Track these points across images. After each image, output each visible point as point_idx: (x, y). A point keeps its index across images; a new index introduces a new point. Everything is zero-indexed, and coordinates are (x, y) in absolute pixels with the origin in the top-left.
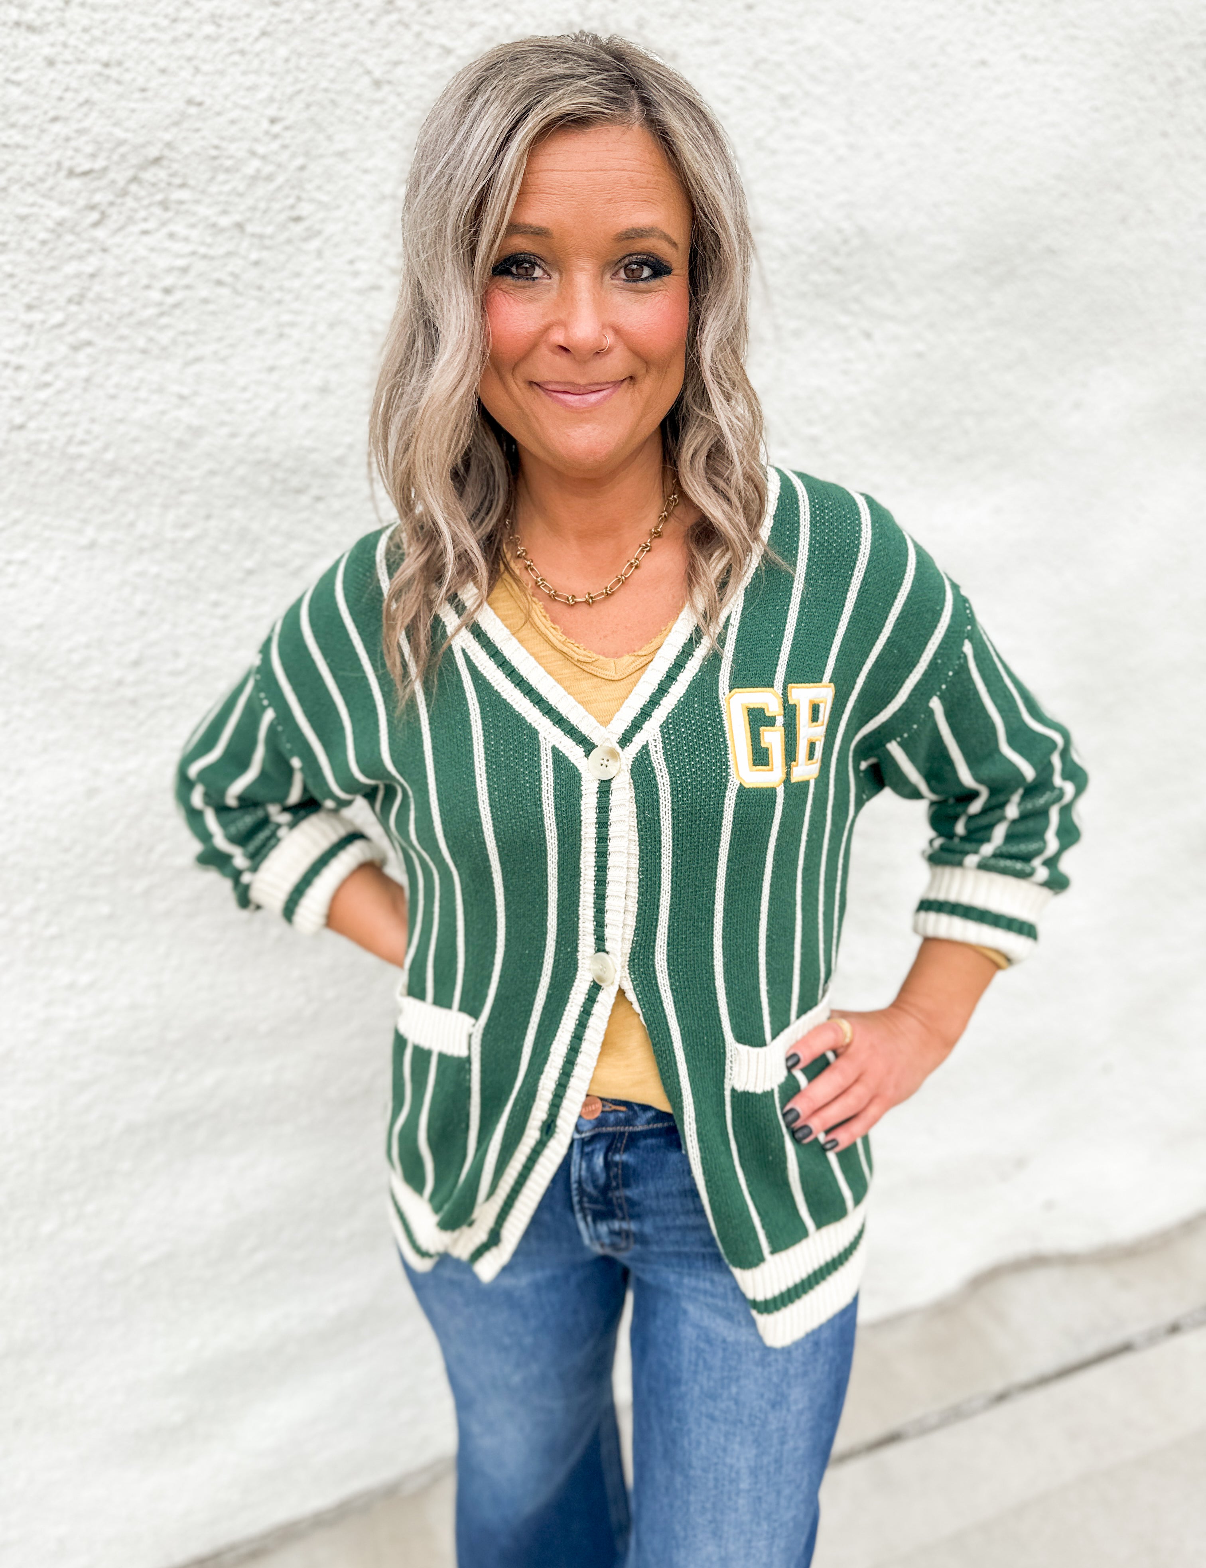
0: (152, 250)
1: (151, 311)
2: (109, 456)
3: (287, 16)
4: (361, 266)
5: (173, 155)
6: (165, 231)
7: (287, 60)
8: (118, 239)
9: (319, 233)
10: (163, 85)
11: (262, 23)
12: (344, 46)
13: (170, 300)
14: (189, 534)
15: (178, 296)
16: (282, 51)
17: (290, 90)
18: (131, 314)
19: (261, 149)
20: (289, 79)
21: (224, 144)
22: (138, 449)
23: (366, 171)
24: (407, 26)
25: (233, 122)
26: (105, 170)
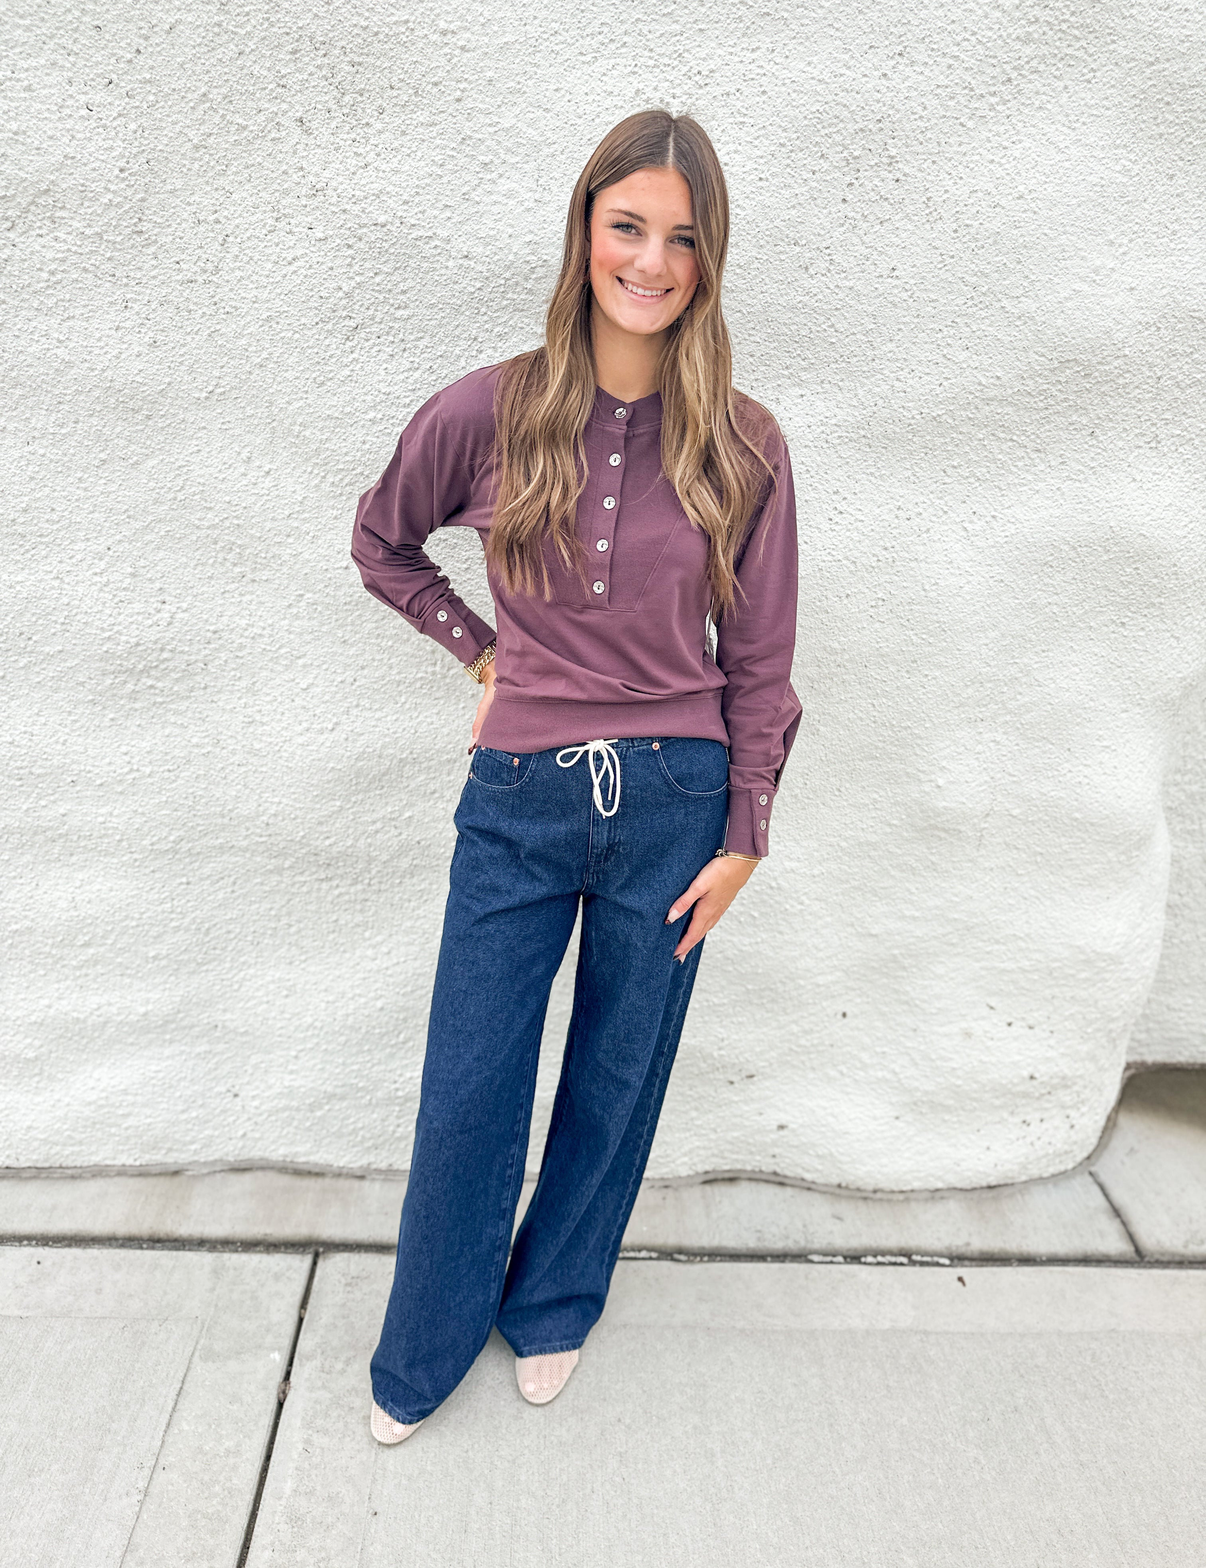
0: (44, 247)
1: (42, 285)
2: (14, 374)
3: (138, 104)
4: (183, 266)
5: (56, 189)
6: (52, 235)
7: (135, 132)
8: (22, 239)
9: (156, 242)
10: (51, 146)
11: (120, 108)
12: (175, 123)
13: (53, 279)
14: (63, 431)
15: (59, 277)
16: (133, 126)
17: (134, 151)
18: (29, 285)
19: (113, 187)
20: (136, 144)
21: (88, 183)
22: (31, 371)
23: (189, 204)
24: (215, 111)
25: (94, 170)
26: (14, 196)
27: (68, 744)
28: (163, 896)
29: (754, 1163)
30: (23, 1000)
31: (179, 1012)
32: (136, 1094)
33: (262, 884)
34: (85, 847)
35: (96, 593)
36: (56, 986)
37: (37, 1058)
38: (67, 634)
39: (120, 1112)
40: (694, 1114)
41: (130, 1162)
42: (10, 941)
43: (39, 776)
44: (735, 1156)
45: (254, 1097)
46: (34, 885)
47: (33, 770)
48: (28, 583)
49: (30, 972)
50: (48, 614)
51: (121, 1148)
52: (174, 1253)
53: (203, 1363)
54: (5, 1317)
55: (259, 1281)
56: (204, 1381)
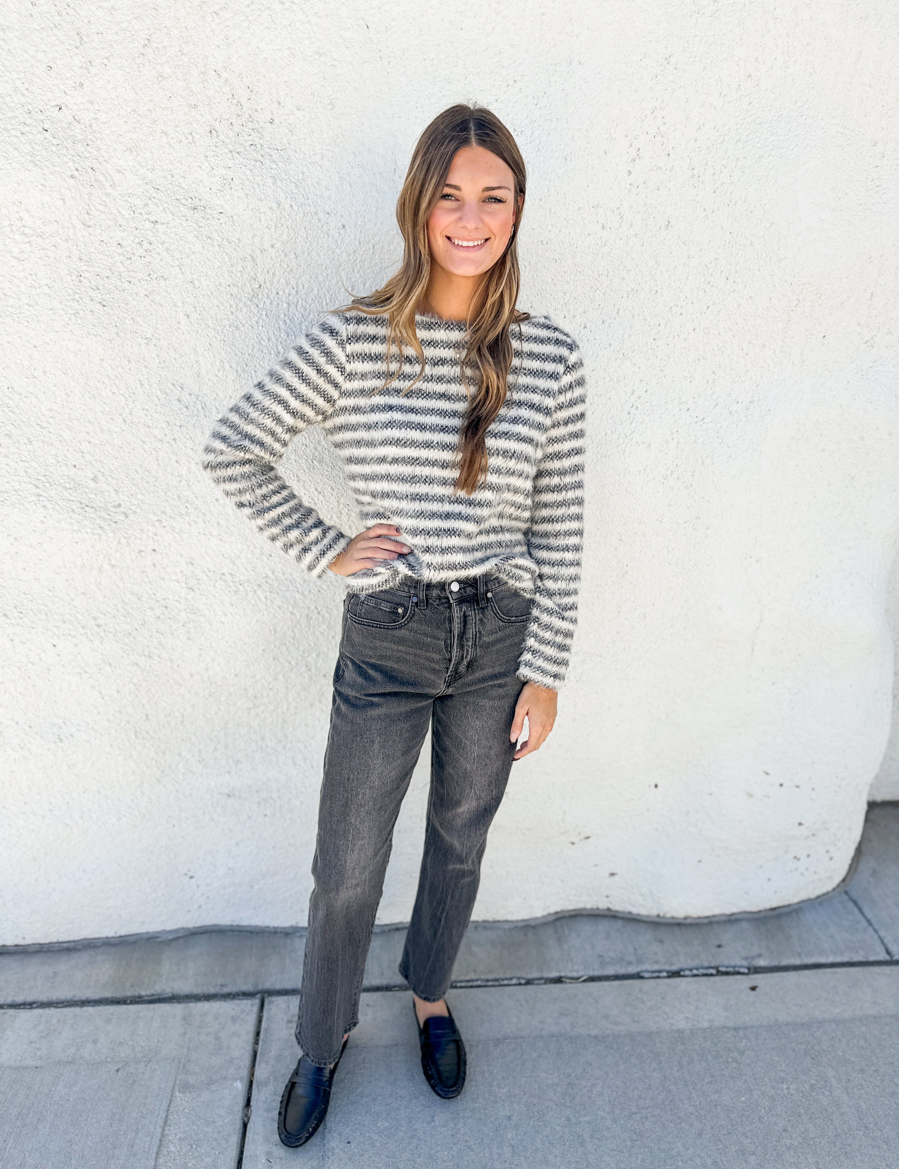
4: (124, 244)
21: (47, 185)
23: (126, 196)
24: (143, 124)
29: (593, 903)
32: (114, 882)
39: (102, 896)
41: (112, 934)
44: (578, 899)
45: (205, 878)
51: (104, 924)
52: (151, 1006)
53: (181, 1095)
54: (24, 1068)
55: (220, 1024)
56: (184, 1109)
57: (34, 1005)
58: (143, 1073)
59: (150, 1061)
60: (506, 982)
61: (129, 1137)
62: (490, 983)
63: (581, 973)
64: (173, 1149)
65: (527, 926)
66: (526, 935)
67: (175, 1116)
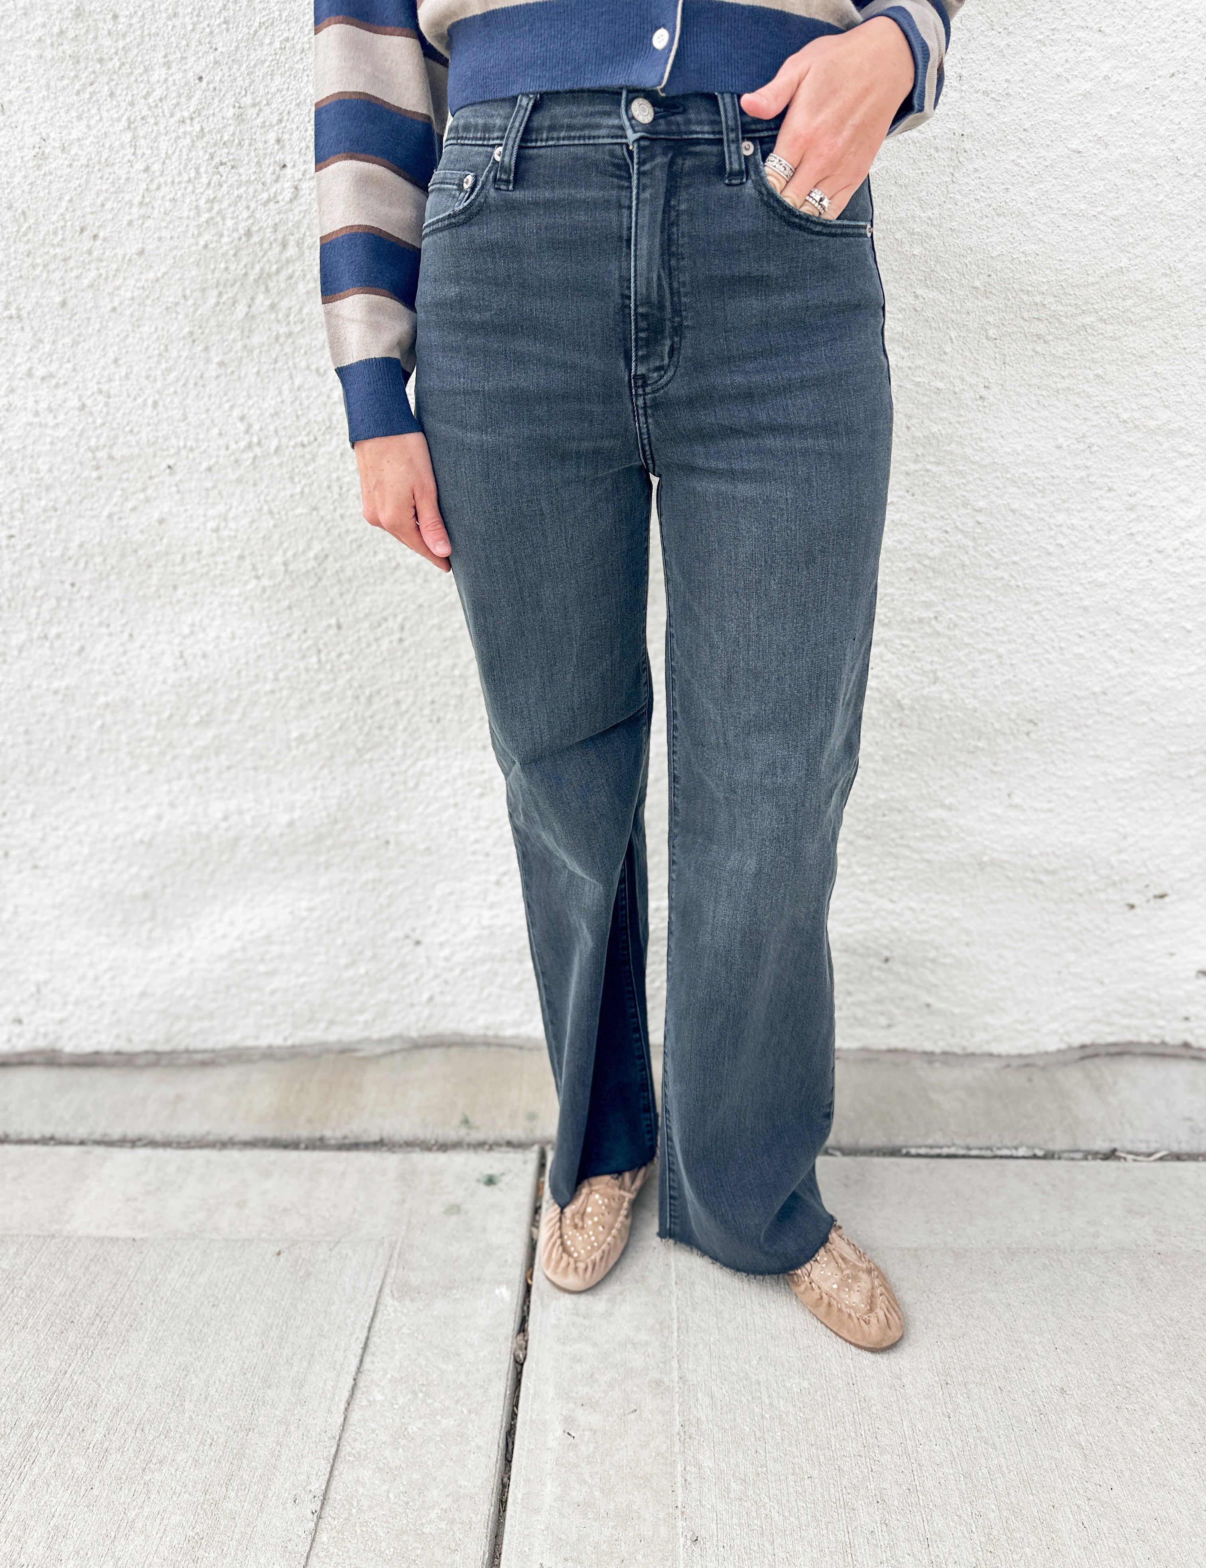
27: (160, 408)
28: (305, 646)
29: (1155, 1031)
30: (125, 809)
31: (336, 821)
32: (283, 943)
33: (440, 628)
34: (192, 572)
35: (185, 151)
36: (166, 788)
37: (146, 896)
38: (149, 223)
39: (262, 968)
40: (1071, 957)
41: (278, 1041)
42: (99, 723)
43: (124, 459)
44: (1126, 1022)
45: (442, 945)
46: (126, 635)
47: (115, 452)
48: (88, 142)
49: (130, 769)
50: (120, 190)
51: (265, 1021)
52: (344, 1155)
53: (396, 1303)
54: (112, 1239)
55: (466, 1189)
56: (400, 1328)
57: (139, 1143)
58: (325, 1261)
59: (339, 1242)
60: (1005, 1152)
61: (295, 1369)
62: (974, 1152)
63: (1153, 1146)
64: (379, 1397)
65: (1027, 1065)
66: (1030, 1080)
67: (383, 1338)
